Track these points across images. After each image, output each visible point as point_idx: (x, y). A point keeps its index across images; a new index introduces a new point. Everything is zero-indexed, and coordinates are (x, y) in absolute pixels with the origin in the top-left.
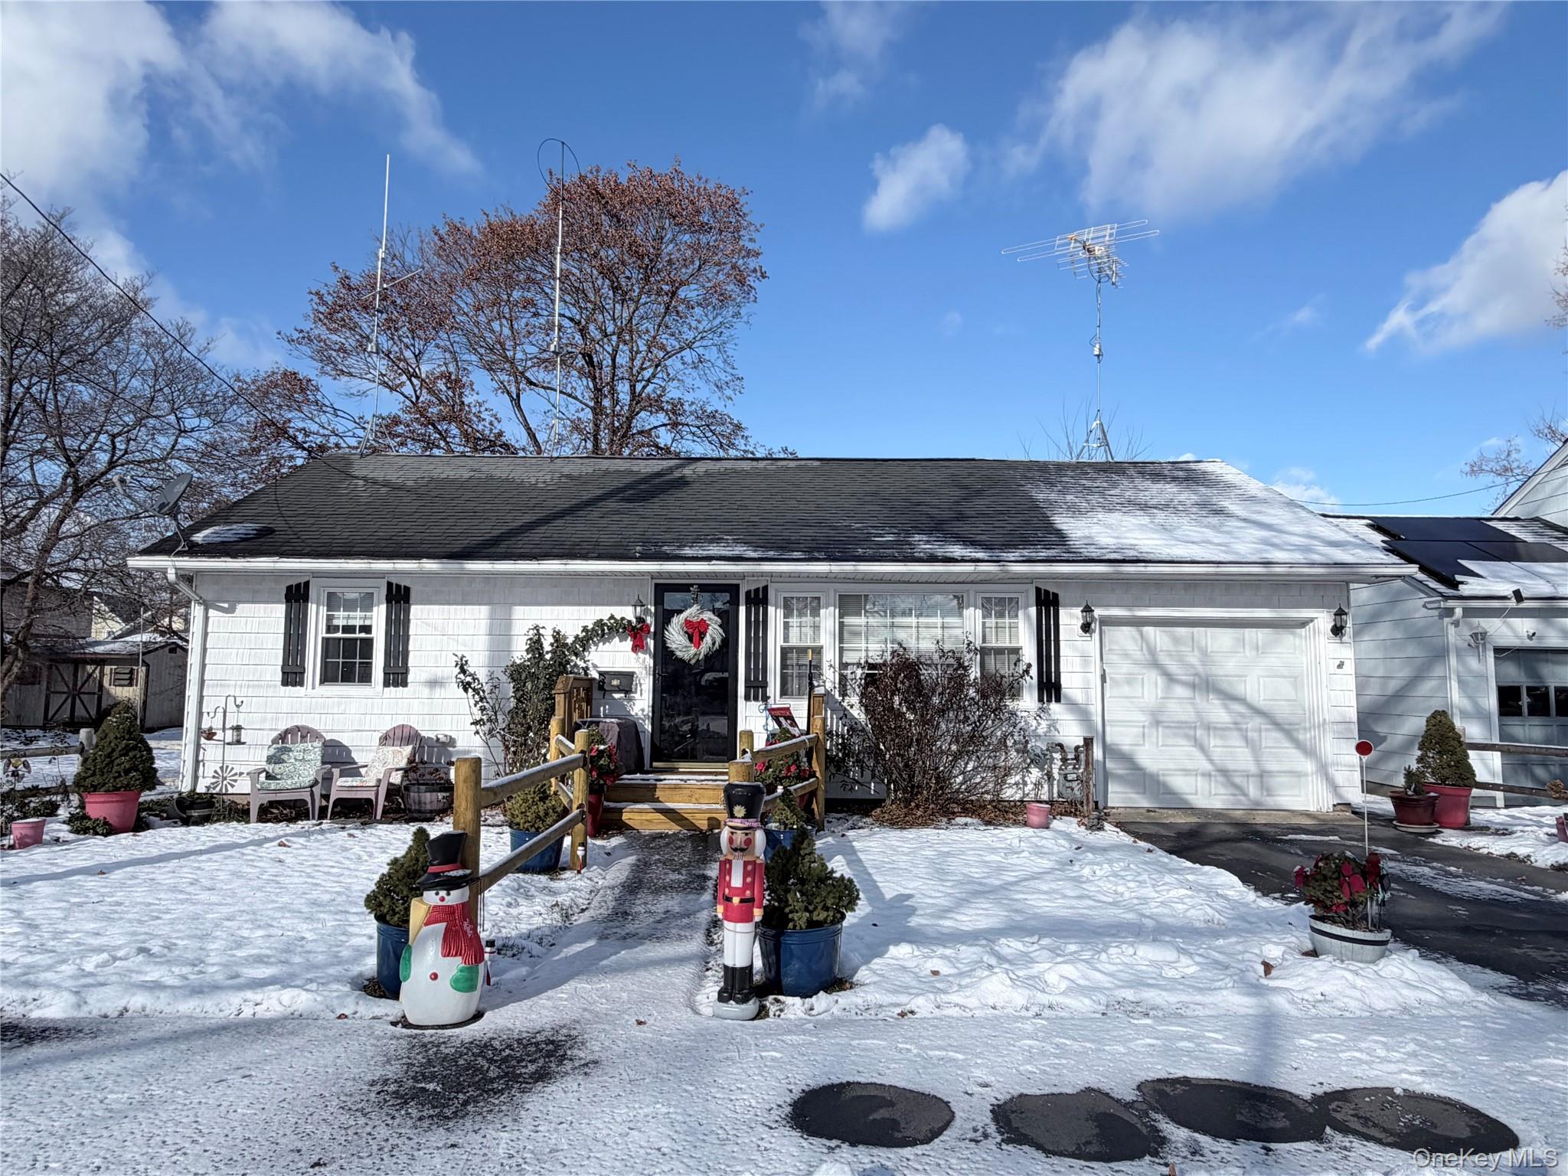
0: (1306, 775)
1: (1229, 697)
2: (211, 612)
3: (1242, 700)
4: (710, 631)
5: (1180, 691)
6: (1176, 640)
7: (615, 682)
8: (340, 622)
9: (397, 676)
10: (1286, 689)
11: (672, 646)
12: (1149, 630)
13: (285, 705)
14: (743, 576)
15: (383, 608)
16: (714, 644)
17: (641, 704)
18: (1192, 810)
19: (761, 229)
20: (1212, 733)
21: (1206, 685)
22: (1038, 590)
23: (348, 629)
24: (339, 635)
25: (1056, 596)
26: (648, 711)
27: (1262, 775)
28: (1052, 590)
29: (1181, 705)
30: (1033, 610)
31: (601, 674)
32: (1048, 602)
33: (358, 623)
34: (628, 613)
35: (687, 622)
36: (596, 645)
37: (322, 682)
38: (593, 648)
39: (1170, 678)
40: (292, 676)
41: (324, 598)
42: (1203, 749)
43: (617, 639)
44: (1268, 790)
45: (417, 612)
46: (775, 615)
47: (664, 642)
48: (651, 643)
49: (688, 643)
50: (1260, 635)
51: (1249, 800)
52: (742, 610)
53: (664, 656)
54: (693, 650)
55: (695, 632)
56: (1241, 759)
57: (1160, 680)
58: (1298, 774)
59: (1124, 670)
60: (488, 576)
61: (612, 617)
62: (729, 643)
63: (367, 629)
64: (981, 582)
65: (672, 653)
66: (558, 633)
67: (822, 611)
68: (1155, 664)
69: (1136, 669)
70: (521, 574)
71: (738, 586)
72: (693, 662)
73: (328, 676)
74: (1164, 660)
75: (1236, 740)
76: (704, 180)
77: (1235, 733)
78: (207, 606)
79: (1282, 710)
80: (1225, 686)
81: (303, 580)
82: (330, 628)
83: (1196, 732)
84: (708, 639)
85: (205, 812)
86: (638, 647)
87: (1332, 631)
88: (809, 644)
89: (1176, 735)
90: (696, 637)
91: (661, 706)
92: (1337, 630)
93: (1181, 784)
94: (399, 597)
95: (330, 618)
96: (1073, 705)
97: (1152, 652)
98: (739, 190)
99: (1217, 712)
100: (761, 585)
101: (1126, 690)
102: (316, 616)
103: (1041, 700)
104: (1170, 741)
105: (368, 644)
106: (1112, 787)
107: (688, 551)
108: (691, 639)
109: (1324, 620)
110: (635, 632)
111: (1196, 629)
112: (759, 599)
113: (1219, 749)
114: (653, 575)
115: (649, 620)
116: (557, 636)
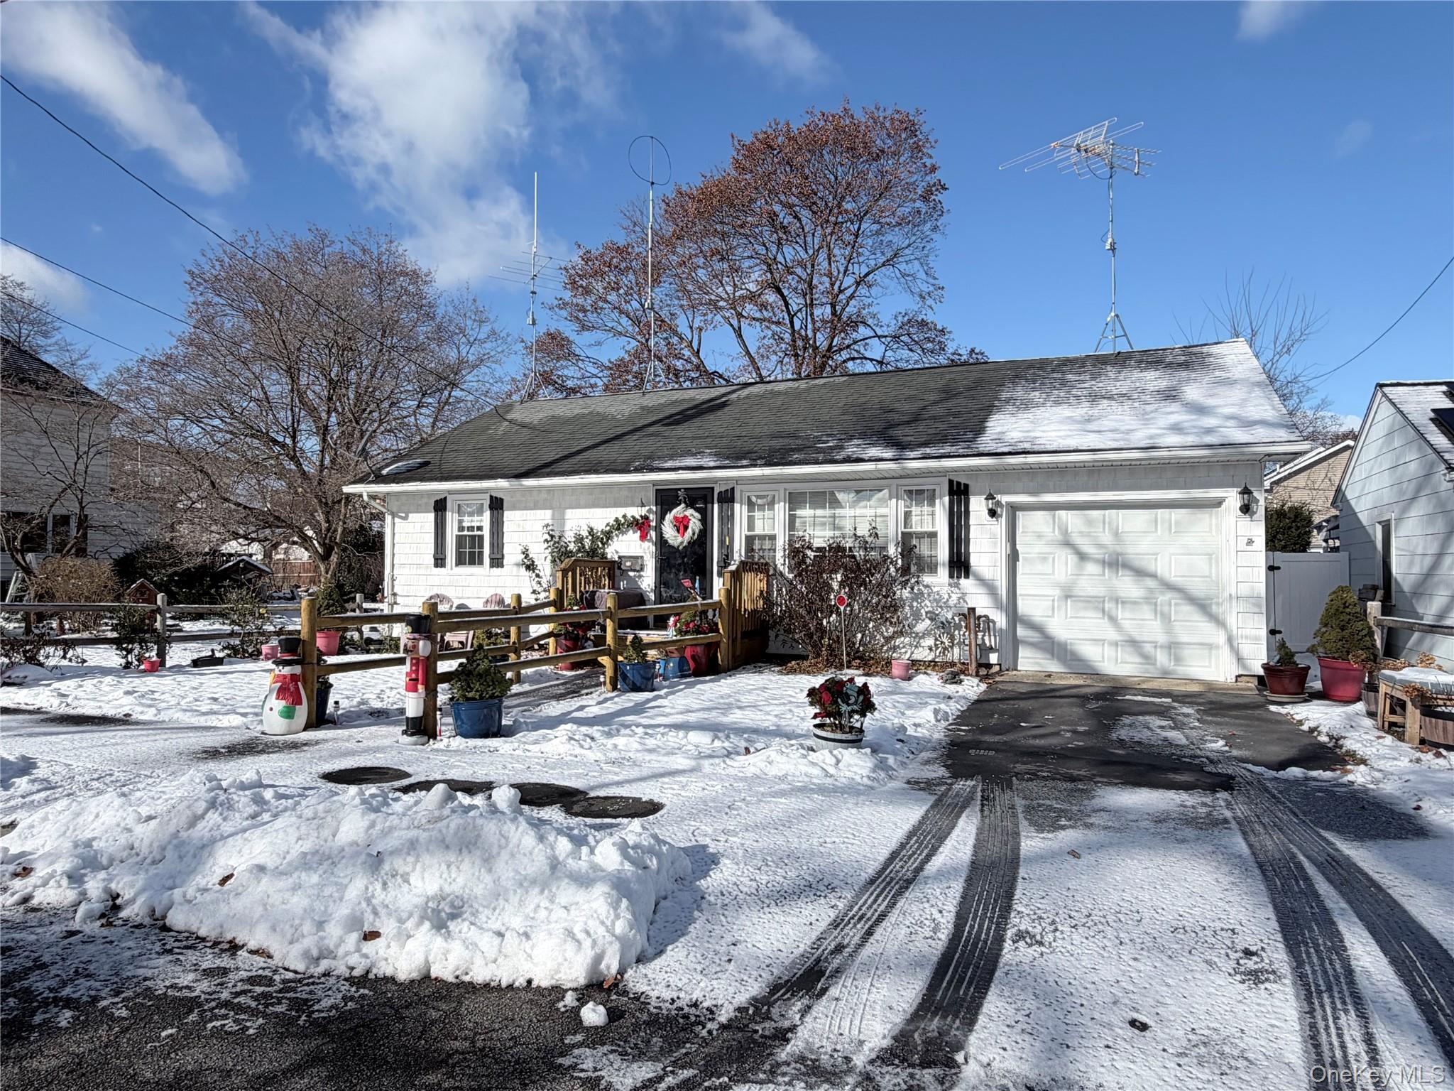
0: (1217, 647)
1: (1140, 573)
2: (397, 520)
3: (1153, 576)
4: (691, 525)
5: (1092, 568)
6: (1090, 522)
7: (628, 564)
8: (466, 524)
9: (497, 562)
10: (1201, 564)
11: (666, 536)
12: (1062, 513)
13: (436, 580)
14: (716, 480)
15: (488, 512)
16: (694, 534)
17: (647, 581)
18: (1097, 675)
19: (936, 145)
20: (1120, 606)
21: (1116, 563)
22: (951, 482)
23: (471, 528)
24: (466, 533)
25: (966, 486)
26: (653, 586)
27: (1173, 647)
28: (963, 481)
29: (1092, 580)
30: (947, 499)
31: (619, 557)
32: (959, 492)
33: (475, 524)
34: (635, 512)
35: (676, 518)
36: (617, 536)
37: (457, 565)
38: (615, 538)
39: (1082, 557)
40: (439, 562)
41: (456, 508)
42: (1113, 620)
43: (631, 532)
44: (1178, 660)
45: (508, 515)
46: (740, 510)
47: (661, 533)
48: (653, 534)
49: (676, 534)
50: (1176, 514)
51: (1156, 669)
52: (716, 506)
53: (662, 543)
54: (680, 539)
55: (681, 525)
56: (1150, 629)
57: (1072, 559)
58: (1210, 647)
59: (1037, 550)
60: (550, 490)
61: (624, 516)
62: (705, 534)
63: (480, 528)
64: (901, 477)
65: (666, 541)
66: (592, 529)
67: (776, 506)
68: (1067, 543)
69: (1047, 549)
70: (569, 486)
71: (713, 488)
72: (681, 548)
73: (460, 561)
74: (1078, 540)
75: (1146, 613)
76: (882, 109)
77: (1145, 607)
78: (394, 515)
79: (1198, 587)
80: (1137, 563)
81: (443, 497)
82: (461, 529)
83: (1104, 606)
84: (690, 530)
85: (377, 647)
86: (643, 537)
87: (1241, 509)
88: (766, 532)
89: (1085, 609)
90: (681, 531)
91: (661, 582)
92: (1246, 509)
93: (1090, 652)
94: (497, 505)
95: (460, 522)
96: (982, 581)
97: (1065, 532)
98: (912, 112)
99: (1127, 586)
100: (729, 487)
101: (1039, 568)
102: (451, 519)
103: (951, 576)
104: (1081, 614)
105: (481, 538)
106: (1023, 652)
107: (669, 464)
108: (678, 531)
109: (1233, 498)
110: (641, 525)
111: (1107, 512)
112: (728, 498)
113: (1127, 622)
114: (654, 483)
115: (652, 517)
116: (591, 531)
